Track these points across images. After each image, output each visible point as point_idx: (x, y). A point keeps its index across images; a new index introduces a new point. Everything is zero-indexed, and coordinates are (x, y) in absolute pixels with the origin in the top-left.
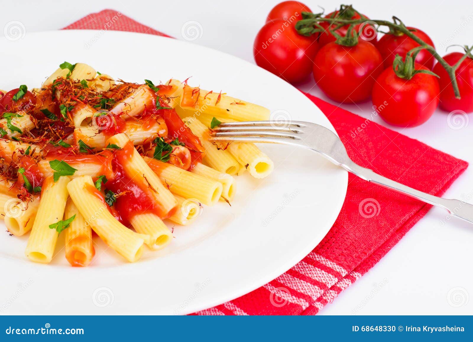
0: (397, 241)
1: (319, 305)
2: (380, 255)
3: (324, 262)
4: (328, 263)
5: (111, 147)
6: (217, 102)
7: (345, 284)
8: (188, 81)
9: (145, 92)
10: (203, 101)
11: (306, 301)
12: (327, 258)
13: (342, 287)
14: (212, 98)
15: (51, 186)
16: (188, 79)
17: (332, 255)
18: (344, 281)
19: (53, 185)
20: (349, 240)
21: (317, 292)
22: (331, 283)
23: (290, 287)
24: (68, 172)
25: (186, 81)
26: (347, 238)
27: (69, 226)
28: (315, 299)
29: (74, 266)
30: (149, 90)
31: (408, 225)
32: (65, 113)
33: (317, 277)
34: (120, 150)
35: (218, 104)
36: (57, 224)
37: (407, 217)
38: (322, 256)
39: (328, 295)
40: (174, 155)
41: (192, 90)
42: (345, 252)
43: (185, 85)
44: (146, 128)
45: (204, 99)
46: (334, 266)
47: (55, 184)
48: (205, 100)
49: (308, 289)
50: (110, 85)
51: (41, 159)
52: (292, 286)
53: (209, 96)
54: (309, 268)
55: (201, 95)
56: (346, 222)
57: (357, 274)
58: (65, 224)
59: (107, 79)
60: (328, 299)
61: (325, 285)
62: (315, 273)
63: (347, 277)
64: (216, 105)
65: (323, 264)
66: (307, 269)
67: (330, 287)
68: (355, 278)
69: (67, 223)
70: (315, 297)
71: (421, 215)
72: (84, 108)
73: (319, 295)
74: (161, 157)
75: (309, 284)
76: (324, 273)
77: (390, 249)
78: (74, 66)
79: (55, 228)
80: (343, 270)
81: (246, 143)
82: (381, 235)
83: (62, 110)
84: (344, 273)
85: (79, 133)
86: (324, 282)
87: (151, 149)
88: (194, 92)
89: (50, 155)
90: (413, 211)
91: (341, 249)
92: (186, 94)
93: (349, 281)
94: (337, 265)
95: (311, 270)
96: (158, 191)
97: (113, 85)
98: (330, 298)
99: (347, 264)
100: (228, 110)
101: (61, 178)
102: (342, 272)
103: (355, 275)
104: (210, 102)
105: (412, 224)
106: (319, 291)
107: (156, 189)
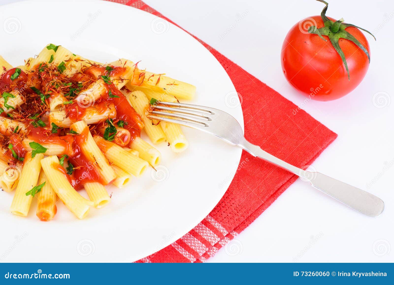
0: (269, 205)
1: (204, 259)
2: (255, 217)
3: (213, 223)
4: (216, 224)
5: (73, 133)
6: (157, 83)
7: (225, 242)
8: (138, 64)
9: (101, 86)
10: (147, 82)
11: (194, 257)
12: (216, 219)
13: (223, 244)
14: (153, 80)
15: (29, 161)
16: (138, 63)
17: (220, 217)
18: (225, 239)
19: (31, 160)
20: (234, 205)
21: (203, 250)
22: (214, 243)
23: (186, 243)
24: (42, 150)
25: (136, 64)
26: (233, 204)
27: (41, 191)
28: (201, 254)
29: (42, 220)
30: (104, 84)
31: (280, 191)
32: (43, 100)
33: (206, 236)
34: (79, 135)
35: (158, 84)
36: (32, 190)
37: (281, 184)
38: (213, 218)
39: (211, 251)
40: (117, 137)
41: (140, 74)
42: (229, 215)
43: (135, 68)
44: (100, 113)
45: (147, 80)
46: (220, 227)
47: (33, 159)
48: (149, 81)
49: (198, 246)
50: (81, 66)
51: (25, 138)
52: (188, 242)
53: (152, 78)
54: (202, 228)
55: (145, 77)
56: (235, 188)
57: (235, 233)
58: (38, 189)
59: (80, 60)
60: (211, 254)
61: (210, 244)
62: (206, 233)
63: (227, 236)
64: (156, 85)
65: (212, 225)
66: (201, 228)
67: (213, 244)
68: (233, 237)
69: (39, 188)
70: (201, 253)
71: (291, 182)
72: (57, 97)
73: (204, 252)
74: (108, 137)
75: (199, 242)
76: (212, 233)
77: (263, 211)
78: (57, 47)
79: (30, 195)
80: (225, 231)
81: (171, 123)
82: (259, 200)
83: (42, 97)
84: (225, 233)
85: (52, 117)
86: (210, 241)
87: (103, 128)
88: (141, 75)
89: (31, 134)
90: (286, 180)
91: (226, 213)
92: (135, 76)
93: (228, 240)
94: (222, 226)
95: (203, 230)
96: (102, 169)
97: (84, 66)
98: (212, 254)
99: (229, 226)
100: (165, 89)
101: (37, 155)
102: (224, 233)
103: (234, 234)
104: (152, 82)
105: (283, 190)
106: (204, 249)
107: (101, 167)
